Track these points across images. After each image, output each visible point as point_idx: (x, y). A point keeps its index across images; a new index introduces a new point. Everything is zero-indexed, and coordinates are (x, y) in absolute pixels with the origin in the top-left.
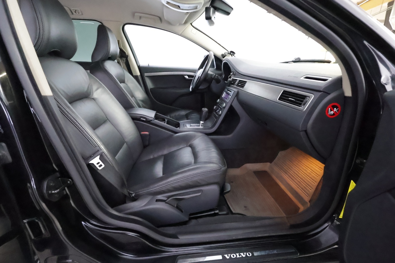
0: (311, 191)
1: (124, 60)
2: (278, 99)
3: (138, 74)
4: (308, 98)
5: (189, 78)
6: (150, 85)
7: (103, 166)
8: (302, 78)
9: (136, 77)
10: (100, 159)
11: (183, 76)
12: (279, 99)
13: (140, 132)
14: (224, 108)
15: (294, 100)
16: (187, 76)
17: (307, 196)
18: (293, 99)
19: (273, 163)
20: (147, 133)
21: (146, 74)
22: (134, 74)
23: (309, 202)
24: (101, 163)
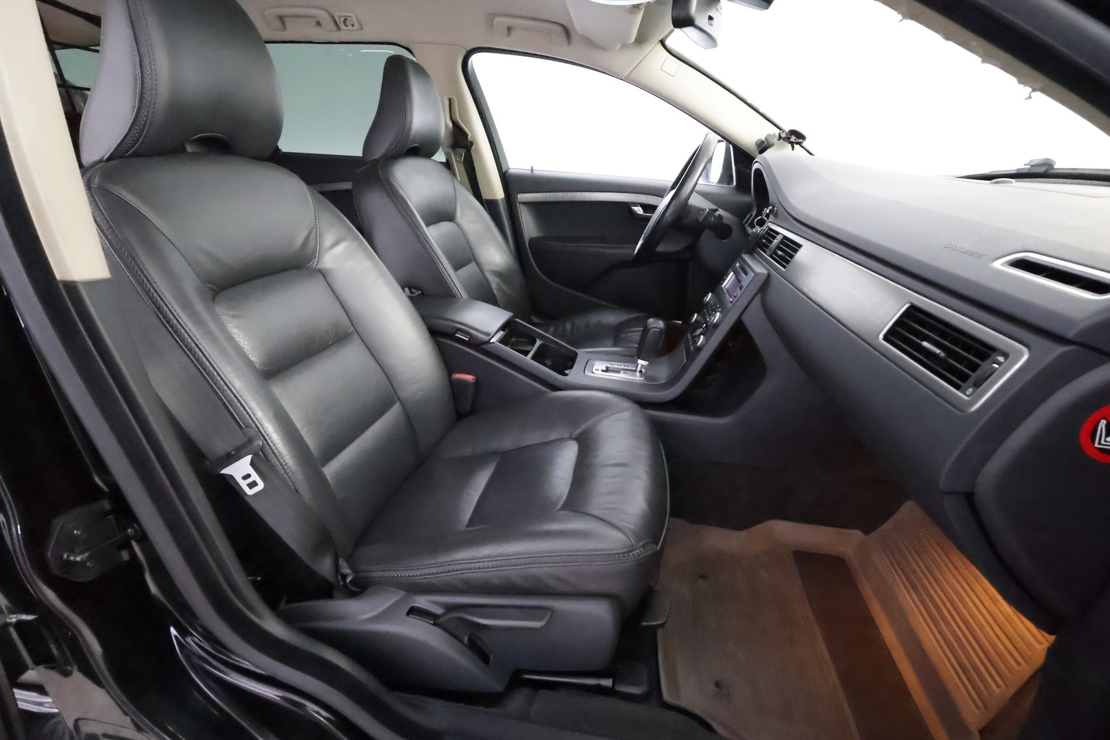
0: (1000, 690)
1: (461, 156)
2: (881, 336)
3: (499, 193)
4: (1001, 359)
5: (645, 212)
6: (530, 227)
7: (261, 485)
8: (998, 264)
9: (490, 206)
10: (252, 464)
11: (626, 206)
12: (886, 338)
13: (450, 372)
14: (716, 326)
15: (942, 354)
16: (640, 208)
17: (978, 707)
18: (938, 351)
19: (873, 536)
20: (469, 378)
21: (523, 197)
22: (486, 196)
23: (976, 732)
24: (255, 477)
